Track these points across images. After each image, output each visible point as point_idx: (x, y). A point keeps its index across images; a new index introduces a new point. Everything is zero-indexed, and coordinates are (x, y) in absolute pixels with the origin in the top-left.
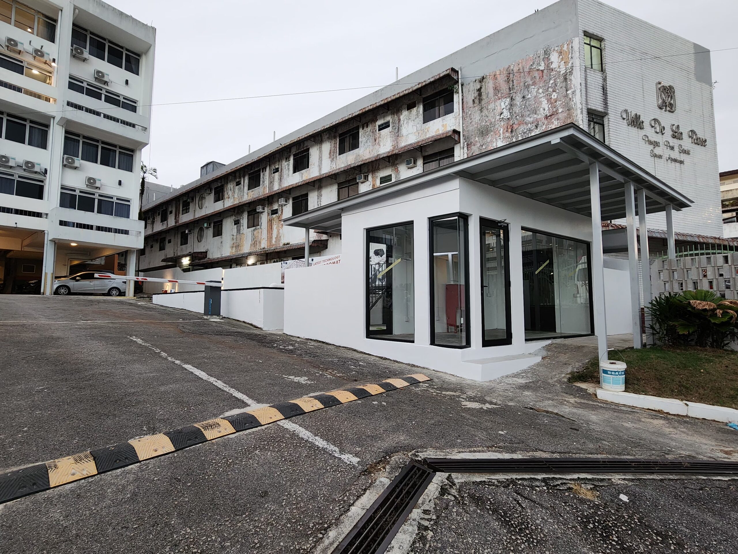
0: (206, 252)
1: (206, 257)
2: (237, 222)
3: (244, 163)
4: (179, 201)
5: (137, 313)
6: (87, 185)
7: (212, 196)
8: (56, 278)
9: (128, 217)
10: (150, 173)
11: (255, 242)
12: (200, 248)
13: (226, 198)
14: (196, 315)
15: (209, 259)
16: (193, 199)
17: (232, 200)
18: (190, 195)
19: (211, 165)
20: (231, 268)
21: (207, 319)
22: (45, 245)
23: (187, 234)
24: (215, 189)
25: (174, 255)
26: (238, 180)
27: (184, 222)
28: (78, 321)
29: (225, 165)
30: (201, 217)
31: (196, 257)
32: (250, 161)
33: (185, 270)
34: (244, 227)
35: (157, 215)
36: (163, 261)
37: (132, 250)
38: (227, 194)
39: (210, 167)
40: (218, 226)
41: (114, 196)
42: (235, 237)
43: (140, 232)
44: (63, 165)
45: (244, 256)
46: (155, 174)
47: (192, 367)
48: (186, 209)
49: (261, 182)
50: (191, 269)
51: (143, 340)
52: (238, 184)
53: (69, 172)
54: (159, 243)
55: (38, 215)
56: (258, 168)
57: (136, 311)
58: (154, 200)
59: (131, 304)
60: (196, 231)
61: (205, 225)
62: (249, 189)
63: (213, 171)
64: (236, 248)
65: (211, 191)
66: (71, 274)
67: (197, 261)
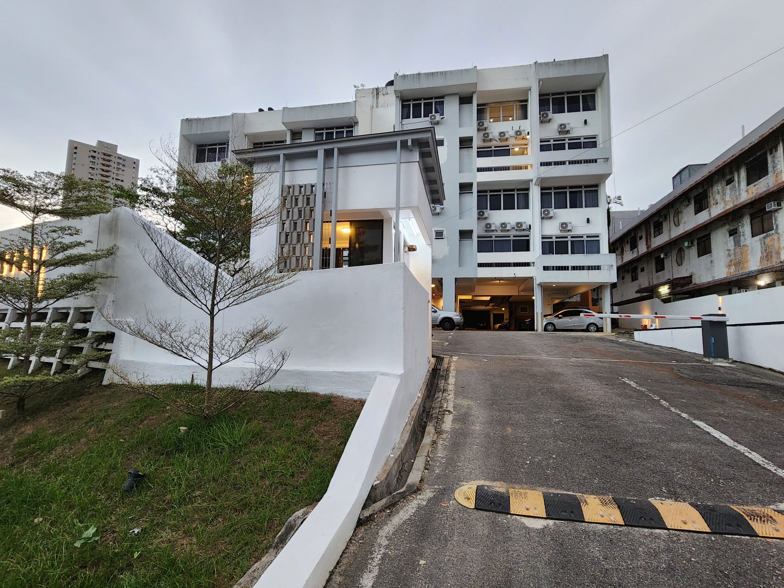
0: (691, 276)
1: (691, 282)
2: (733, 233)
3: (736, 152)
4: (649, 224)
5: (622, 352)
6: (561, 230)
7: (692, 208)
8: (545, 316)
9: (598, 252)
10: (615, 201)
11: (767, 254)
12: (682, 272)
13: (712, 204)
14: (692, 356)
15: (695, 284)
16: (666, 218)
17: (722, 205)
18: (662, 213)
19: (687, 171)
20: (730, 293)
21: (709, 363)
22: (535, 289)
23: (663, 258)
24: (695, 197)
25: (649, 284)
26: (728, 177)
27: (658, 246)
28: (571, 358)
29: (706, 164)
30: (679, 236)
31: (677, 284)
32: (746, 146)
33: (666, 301)
34: (746, 237)
35: (626, 243)
36: (637, 292)
37: (606, 284)
38: (714, 199)
39: (685, 174)
40: (705, 243)
41: (584, 234)
42: (732, 252)
43: (612, 265)
44: (541, 218)
45: (750, 275)
46: (620, 201)
47: (707, 426)
48: (659, 230)
49: (770, 169)
50: (672, 299)
51: (636, 383)
52: (730, 181)
53: (547, 223)
54: (630, 274)
55: (527, 264)
56: (762, 151)
57: (620, 349)
58: (621, 228)
59: (612, 341)
60: (674, 253)
61: (686, 244)
62: (748, 184)
63: (690, 177)
64: (736, 267)
65: (689, 202)
66: (554, 312)
67: (679, 289)
